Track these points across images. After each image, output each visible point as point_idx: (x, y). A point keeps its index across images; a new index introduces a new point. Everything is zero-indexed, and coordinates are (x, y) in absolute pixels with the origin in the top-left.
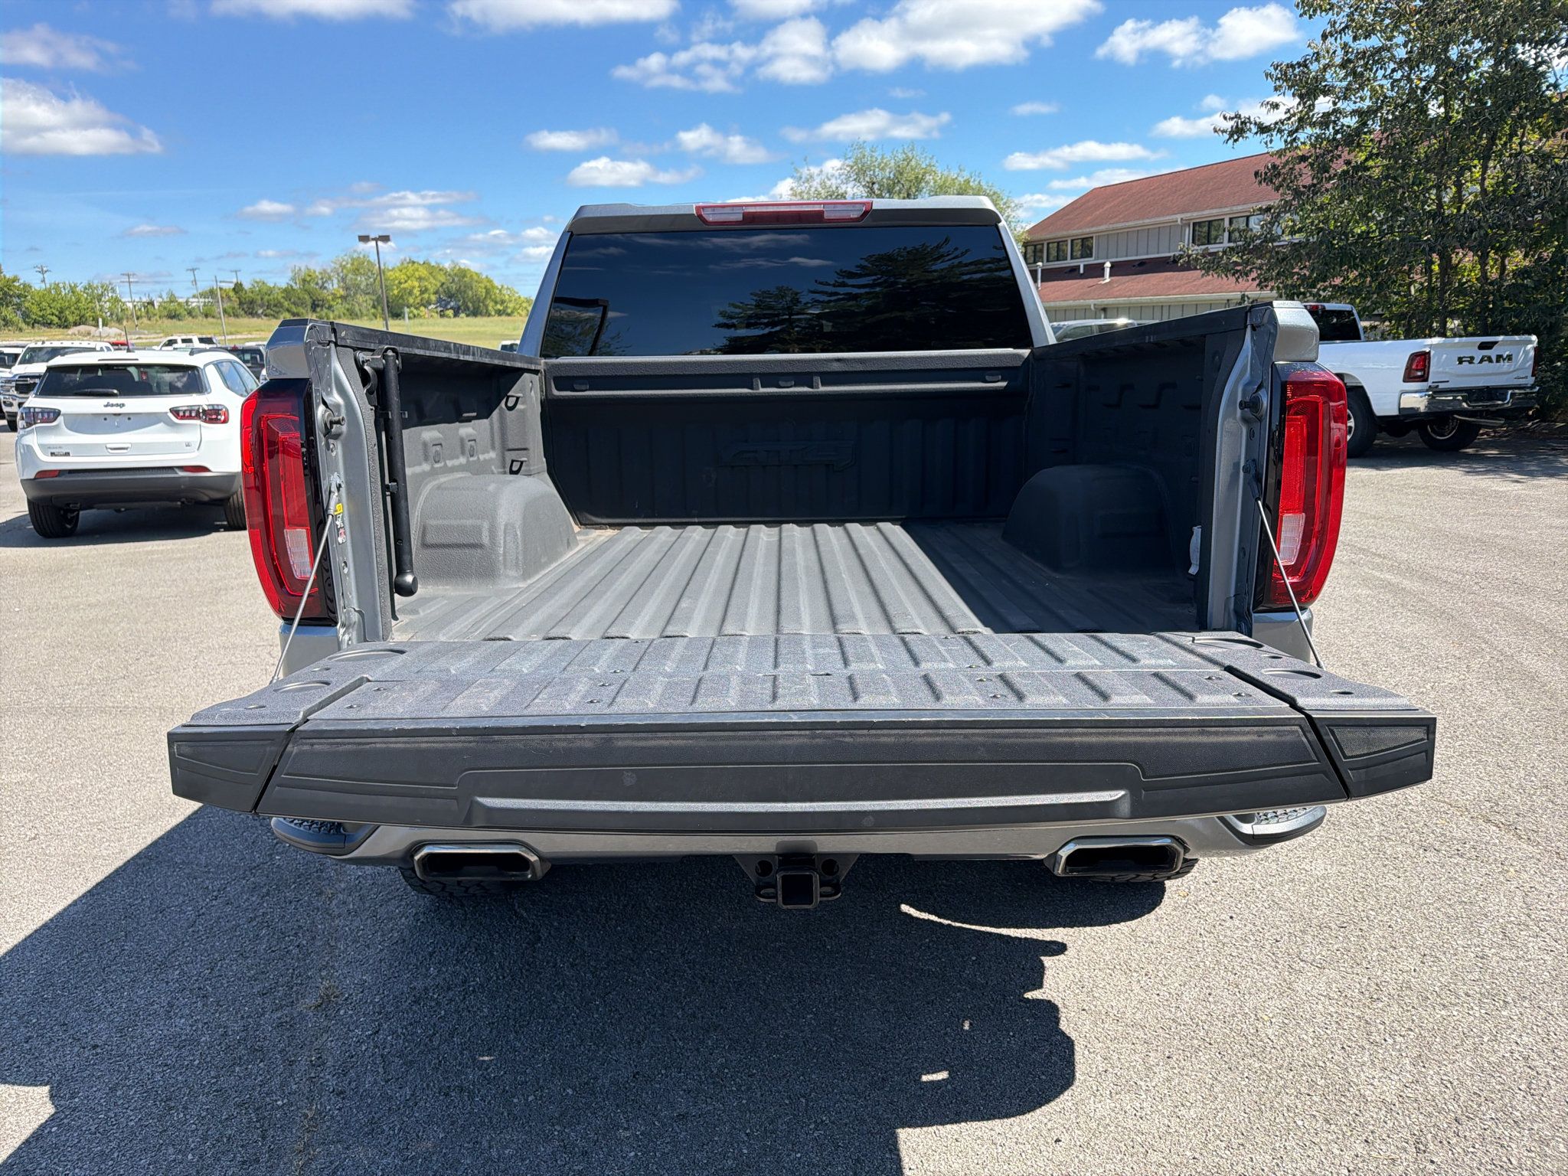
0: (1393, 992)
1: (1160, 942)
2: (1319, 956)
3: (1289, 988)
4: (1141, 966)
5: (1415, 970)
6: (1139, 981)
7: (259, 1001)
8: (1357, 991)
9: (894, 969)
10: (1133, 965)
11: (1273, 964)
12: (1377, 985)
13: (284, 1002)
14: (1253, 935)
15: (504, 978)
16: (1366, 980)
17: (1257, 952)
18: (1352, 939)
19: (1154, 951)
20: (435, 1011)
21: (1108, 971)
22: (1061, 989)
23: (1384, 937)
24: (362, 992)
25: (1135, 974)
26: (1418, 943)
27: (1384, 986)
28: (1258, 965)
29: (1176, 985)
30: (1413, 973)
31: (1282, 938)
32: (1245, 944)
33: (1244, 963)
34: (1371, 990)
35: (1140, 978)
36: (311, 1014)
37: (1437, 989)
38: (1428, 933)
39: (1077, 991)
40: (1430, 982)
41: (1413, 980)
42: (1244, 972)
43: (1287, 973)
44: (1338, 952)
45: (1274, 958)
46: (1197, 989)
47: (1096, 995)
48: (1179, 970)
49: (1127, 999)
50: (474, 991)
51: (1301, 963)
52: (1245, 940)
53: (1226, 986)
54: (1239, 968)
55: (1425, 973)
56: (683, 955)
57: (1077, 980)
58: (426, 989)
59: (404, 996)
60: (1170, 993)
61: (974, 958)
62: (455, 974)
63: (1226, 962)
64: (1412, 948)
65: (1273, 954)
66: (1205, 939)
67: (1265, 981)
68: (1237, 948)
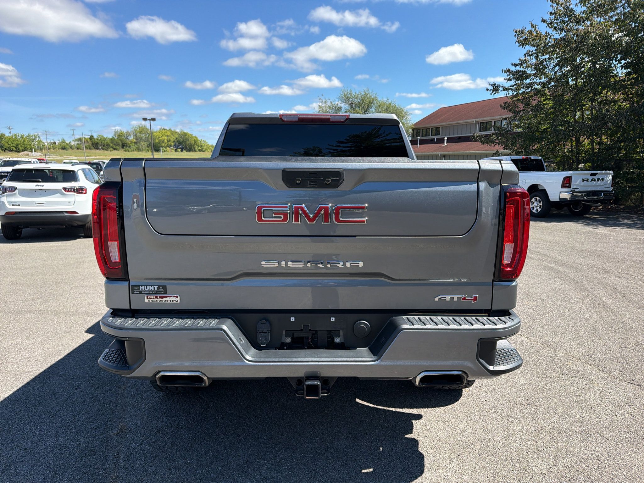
0: (547, 430)
1: (457, 410)
2: (519, 416)
3: (507, 429)
4: (450, 419)
5: (556, 422)
6: (448, 425)
7: (93, 431)
8: (533, 430)
9: (352, 420)
10: (447, 419)
11: (501, 419)
12: (541, 427)
13: (104, 432)
14: (494, 408)
15: (194, 422)
16: (537, 426)
17: (495, 414)
18: (532, 409)
19: (455, 414)
20: (166, 436)
21: (436, 421)
22: (418, 428)
23: (545, 409)
24: (136, 428)
25: (447, 423)
26: (558, 411)
27: (544, 428)
28: (496, 419)
29: (463, 427)
30: (555, 423)
31: (505, 409)
32: (491, 411)
33: (490, 419)
34: (539, 429)
35: (449, 424)
36: (115, 437)
37: (564, 429)
38: (562, 407)
39: (424, 429)
40: (562, 427)
41: (555, 426)
42: (490, 422)
43: (506, 423)
44: (527, 415)
45: (502, 416)
46: (471, 429)
47: (431, 431)
48: (464, 421)
49: (443, 433)
50: (182, 428)
51: (512, 419)
52: (491, 410)
53: (482, 428)
54: (488, 421)
55: (560, 423)
56: (267, 414)
57: (424, 425)
58: (162, 427)
59: (153, 430)
60: (460, 430)
61: (384, 416)
62: (175, 421)
63: (483, 418)
64: (556, 413)
65: (502, 415)
66: (475, 409)
67: (498, 426)
68: (488, 413)
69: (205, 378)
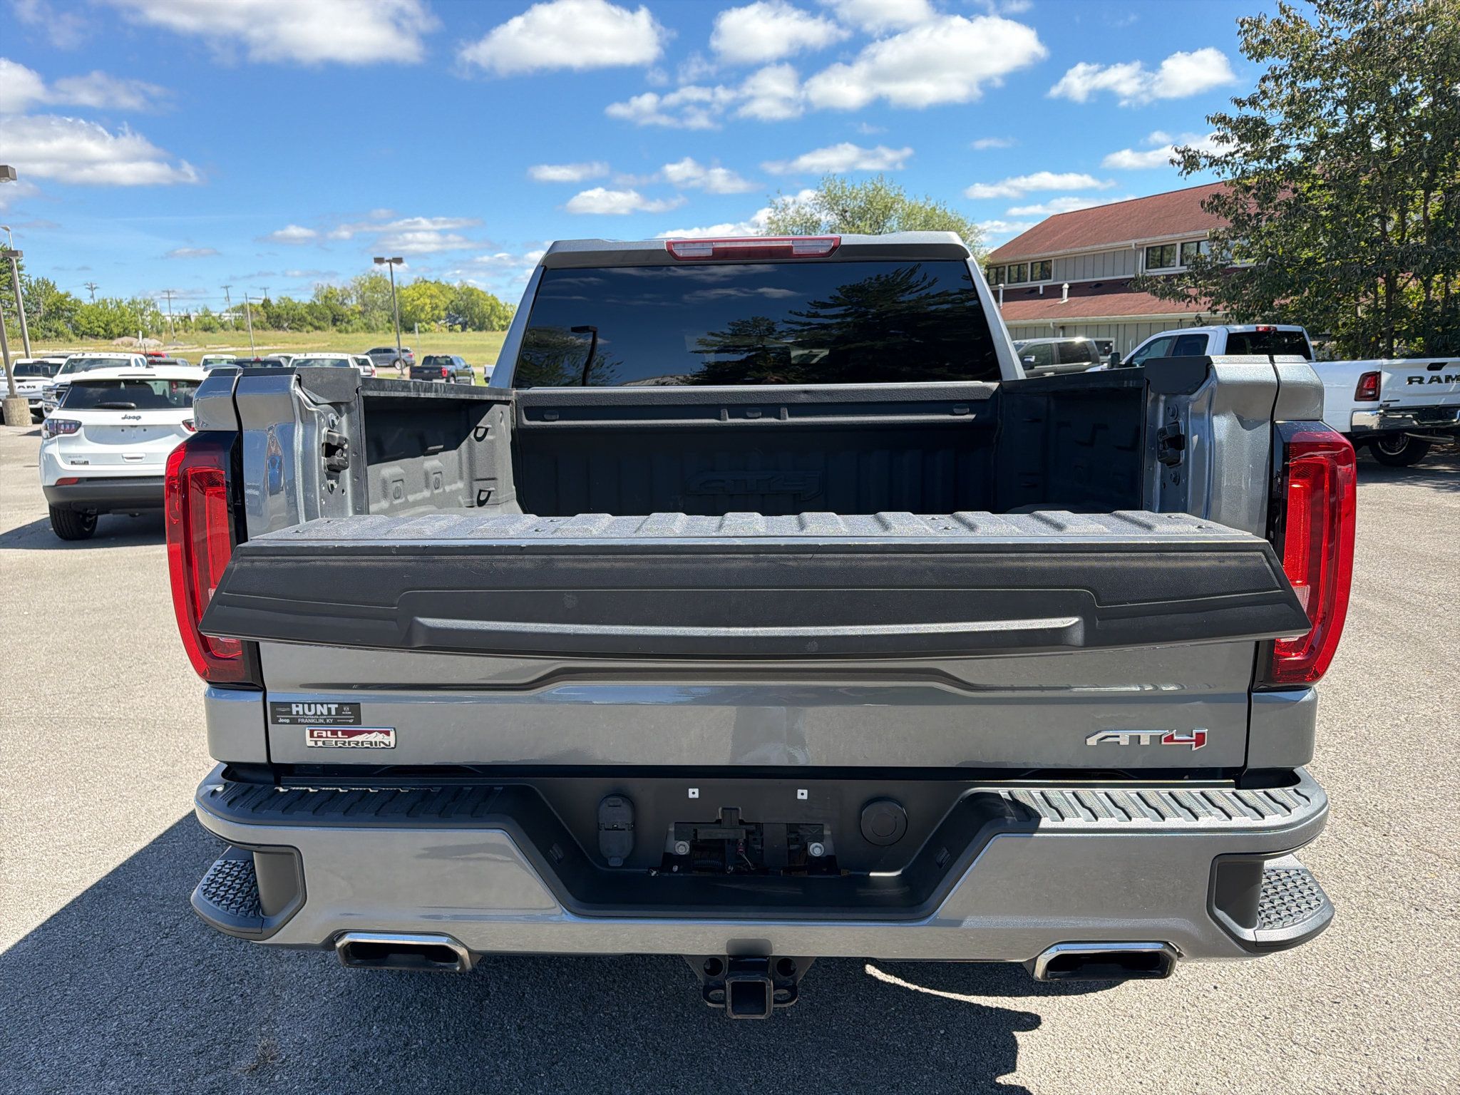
0: (1397, 1086)
1: (1140, 1016)
2: (1313, 1039)
3: (1283, 1078)
4: (1122, 1046)
5: (1418, 1058)
6: (1119, 1066)
7: (193, 1061)
8: (1357, 1083)
9: (857, 1044)
10: (1113, 1045)
11: (1264, 1047)
12: (1379, 1076)
13: (219, 1064)
14: (1240, 1010)
15: (448, 1040)
16: (1366, 1070)
17: (1246, 1031)
18: (1347, 1018)
19: (1135, 1028)
20: (373, 1080)
21: (1086, 1051)
22: (1036, 1073)
23: (1381, 1016)
24: (300, 1053)
25: (1115, 1056)
26: (1419, 1024)
27: (1386, 1078)
28: (1249, 1048)
29: (1160, 1071)
30: (1417, 1063)
31: (1271, 1014)
32: (1233, 1021)
33: (1232, 1045)
34: (1373, 1082)
35: (1121, 1061)
36: (245, 1078)
37: (1446, 1084)
38: (1429, 1013)
39: (1053, 1076)
40: (1437, 1074)
41: (1418, 1072)
42: (1233, 1056)
43: (1279, 1059)
44: (1333, 1034)
45: (1264, 1039)
46: (1183, 1078)
47: (1074, 1081)
48: (1162, 1052)
49: (1107, 1088)
50: (415, 1056)
51: (1294, 1047)
52: (1232, 1016)
53: (1214, 1074)
54: (1227, 1051)
55: (1430, 1062)
56: (635, 1019)
57: (1052, 1062)
58: (366, 1053)
59: (342, 1061)
60: (1153, 1081)
61: (942, 1032)
62: (399, 1034)
63: (1213, 1043)
64: (1414, 1031)
65: (1263, 1034)
66: (1188, 1014)
67: (1257, 1068)
68: (1224, 1026)
69: (462, 952)
